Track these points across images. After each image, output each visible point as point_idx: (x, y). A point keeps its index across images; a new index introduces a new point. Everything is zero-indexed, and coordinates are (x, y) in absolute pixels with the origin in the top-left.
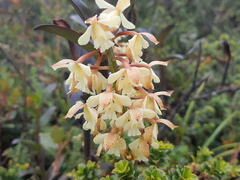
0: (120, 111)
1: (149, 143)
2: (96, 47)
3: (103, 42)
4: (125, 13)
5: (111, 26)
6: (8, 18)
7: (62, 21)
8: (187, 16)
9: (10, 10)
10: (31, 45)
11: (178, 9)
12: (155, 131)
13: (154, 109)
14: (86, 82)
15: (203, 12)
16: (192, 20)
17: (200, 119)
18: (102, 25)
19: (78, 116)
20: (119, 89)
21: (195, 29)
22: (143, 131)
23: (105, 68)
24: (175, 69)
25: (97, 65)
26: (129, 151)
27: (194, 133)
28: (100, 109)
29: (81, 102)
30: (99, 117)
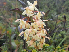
0: (34, 34)
1: (43, 44)
2: (28, 16)
3: (30, 14)
5: (32, 10)
6: (3, 9)
8: (53, 8)
9: (3, 6)
10: (9, 16)
11: (51, 7)
12: (44, 40)
13: (44, 34)
14: (25, 26)
15: (58, 8)
16: (55, 10)
17: (57, 38)
20: (34, 28)
21: (56, 12)
22: (41, 40)
23: (30, 22)
24: (50, 24)
25: (28, 21)
26: (37, 46)
27: (55, 42)
28: (29, 33)
29: (23, 32)
30: (28, 36)
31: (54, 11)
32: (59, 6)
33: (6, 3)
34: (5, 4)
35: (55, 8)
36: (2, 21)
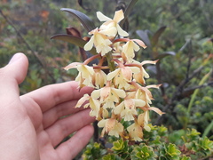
0: (117, 101)
1: (142, 126)
2: (98, 52)
3: (103, 48)
4: (120, 24)
6: (39, 30)
7: (73, 28)
8: (192, 19)
9: (40, 23)
10: (58, 52)
12: (146, 117)
14: (91, 79)
17: (200, 108)
18: (102, 35)
19: (86, 106)
20: (116, 84)
23: (106, 67)
25: (100, 65)
29: (87, 95)
30: (101, 106)
31: (195, 26)
32: (208, 11)
33: (48, 13)
34: (44, 15)
35: (196, 17)
36: (38, 66)
